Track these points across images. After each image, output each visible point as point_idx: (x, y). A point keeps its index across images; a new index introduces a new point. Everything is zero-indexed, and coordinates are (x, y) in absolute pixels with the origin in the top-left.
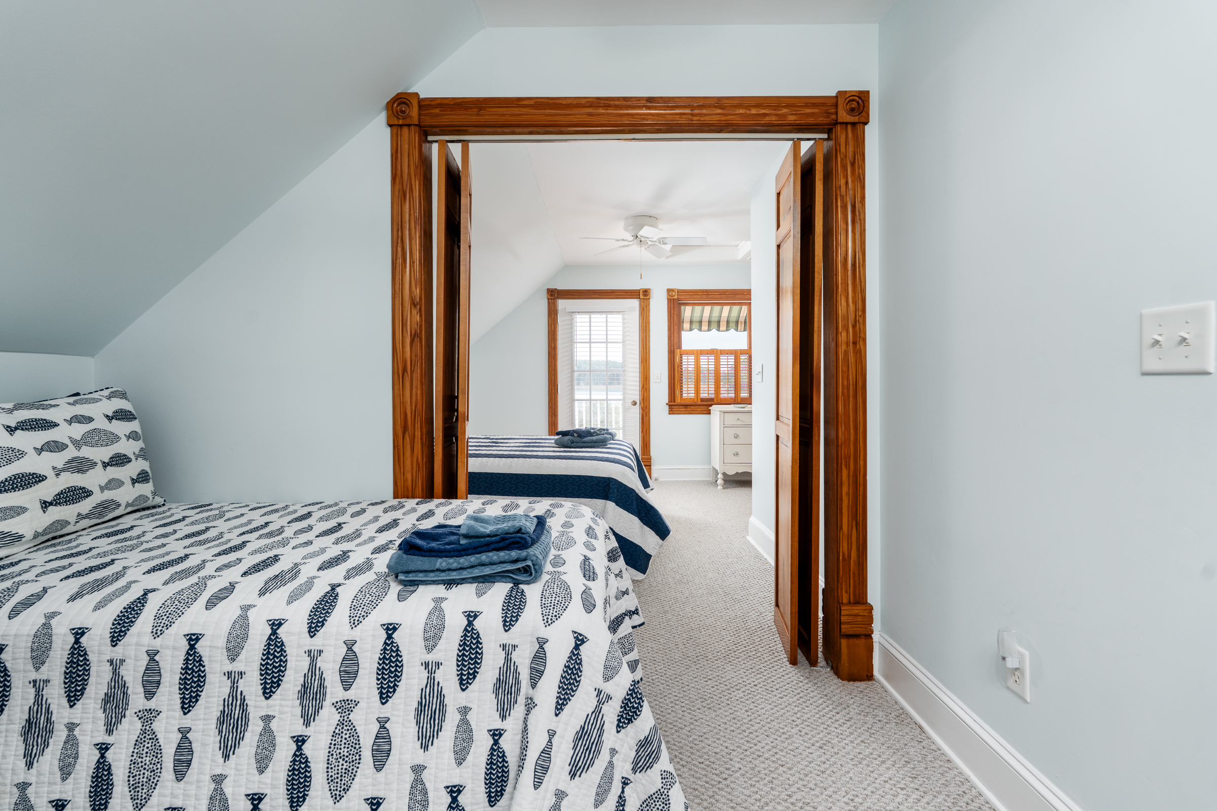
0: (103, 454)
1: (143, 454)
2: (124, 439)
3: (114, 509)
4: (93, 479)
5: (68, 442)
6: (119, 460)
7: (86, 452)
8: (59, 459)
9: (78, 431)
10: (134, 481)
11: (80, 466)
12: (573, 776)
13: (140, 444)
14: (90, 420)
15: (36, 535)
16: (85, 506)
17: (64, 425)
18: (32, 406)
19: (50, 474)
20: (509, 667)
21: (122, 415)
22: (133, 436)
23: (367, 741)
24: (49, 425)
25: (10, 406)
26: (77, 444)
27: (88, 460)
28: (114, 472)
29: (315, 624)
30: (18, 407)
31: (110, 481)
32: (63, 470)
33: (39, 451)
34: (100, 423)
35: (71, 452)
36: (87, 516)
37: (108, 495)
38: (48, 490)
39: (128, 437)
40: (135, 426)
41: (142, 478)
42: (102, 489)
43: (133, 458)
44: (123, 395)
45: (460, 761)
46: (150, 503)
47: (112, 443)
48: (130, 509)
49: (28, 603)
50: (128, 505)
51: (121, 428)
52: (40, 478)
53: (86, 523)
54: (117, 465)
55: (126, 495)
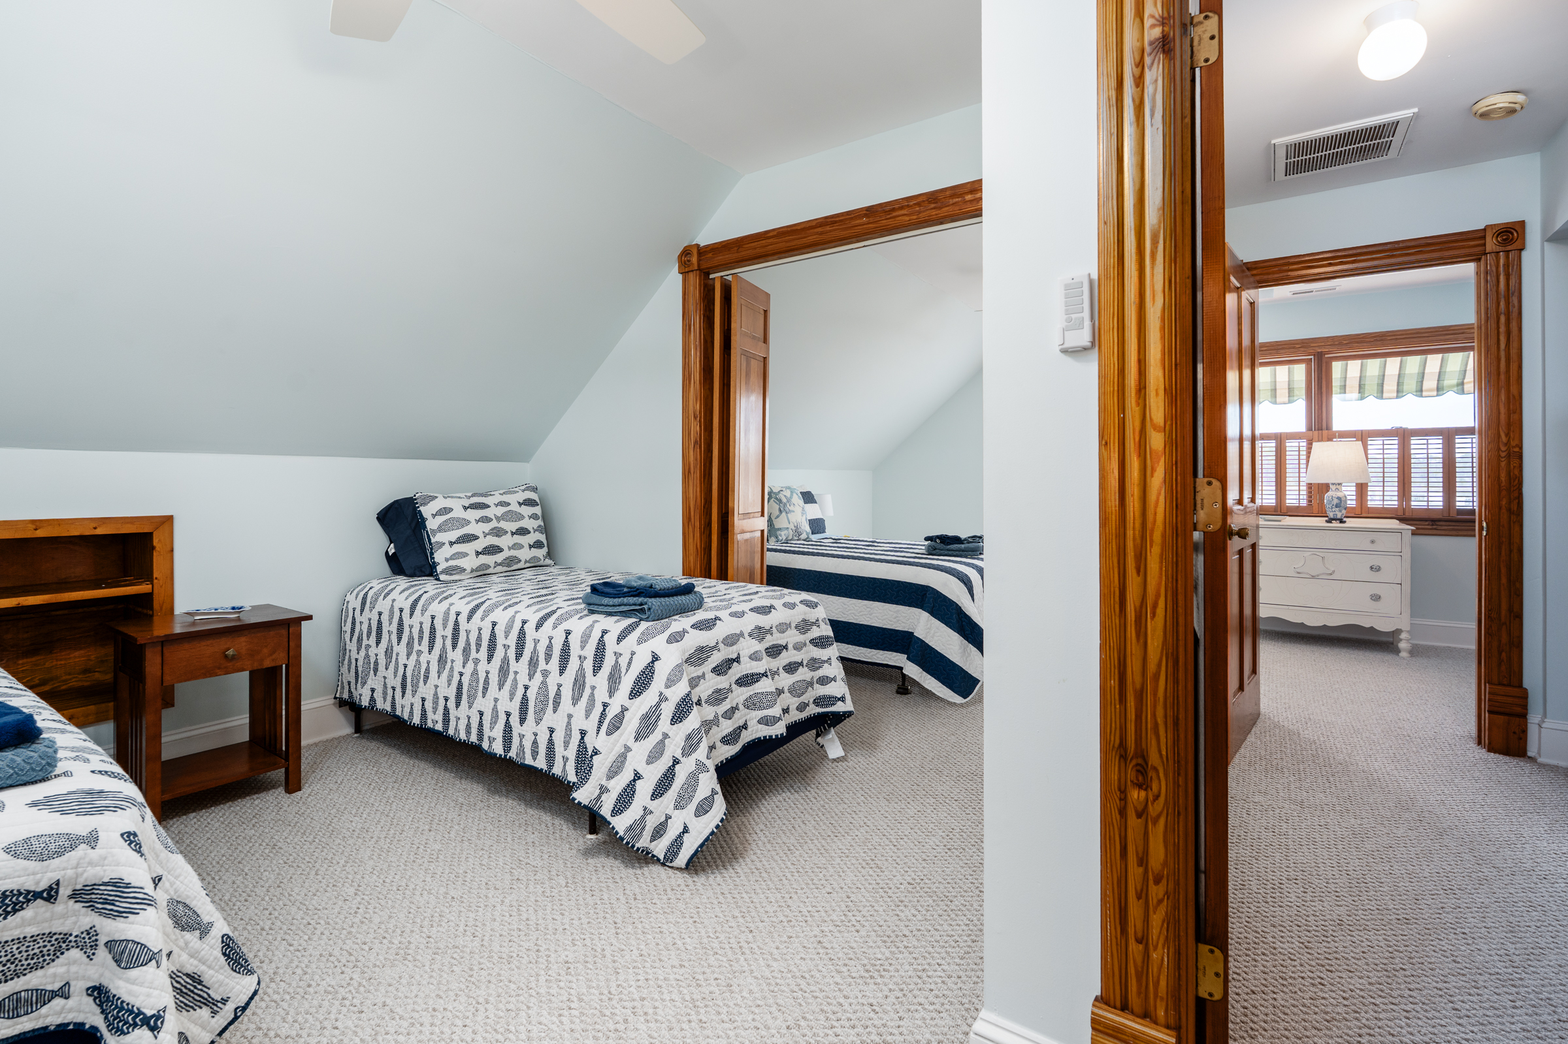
0: (512, 526)
1: (539, 529)
2: (527, 518)
3: (517, 563)
4: (505, 542)
5: (493, 518)
6: (523, 532)
7: (503, 525)
8: (487, 527)
9: (500, 511)
10: (531, 547)
11: (498, 532)
12: (636, 740)
13: (540, 522)
14: (509, 504)
15: (472, 571)
16: (499, 557)
17: (493, 506)
18: (482, 495)
19: (481, 535)
20: (616, 667)
21: (529, 503)
22: (534, 517)
23: (552, 695)
24: (485, 506)
25: (470, 494)
26: (498, 519)
27: (503, 529)
28: (518, 539)
29: (539, 626)
30: (473, 496)
31: (515, 544)
32: (488, 534)
33: (477, 521)
34: (514, 507)
35: (494, 524)
36: (500, 564)
37: (513, 553)
38: (480, 545)
39: (530, 517)
40: (537, 510)
41: (538, 545)
42: (510, 548)
43: (532, 531)
44: (534, 489)
45: (587, 716)
46: (541, 563)
47: (519, 520)
48: (528, 565)
49: (446, 598)
50: (526, 562)
51: (527, 511)
52: (476, 538)
53: (499, 569)
54: (520, 534)
55: (525, 554)
